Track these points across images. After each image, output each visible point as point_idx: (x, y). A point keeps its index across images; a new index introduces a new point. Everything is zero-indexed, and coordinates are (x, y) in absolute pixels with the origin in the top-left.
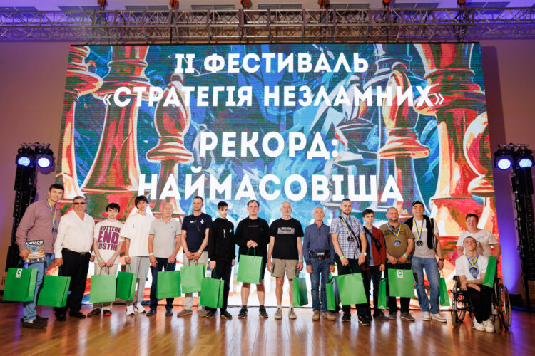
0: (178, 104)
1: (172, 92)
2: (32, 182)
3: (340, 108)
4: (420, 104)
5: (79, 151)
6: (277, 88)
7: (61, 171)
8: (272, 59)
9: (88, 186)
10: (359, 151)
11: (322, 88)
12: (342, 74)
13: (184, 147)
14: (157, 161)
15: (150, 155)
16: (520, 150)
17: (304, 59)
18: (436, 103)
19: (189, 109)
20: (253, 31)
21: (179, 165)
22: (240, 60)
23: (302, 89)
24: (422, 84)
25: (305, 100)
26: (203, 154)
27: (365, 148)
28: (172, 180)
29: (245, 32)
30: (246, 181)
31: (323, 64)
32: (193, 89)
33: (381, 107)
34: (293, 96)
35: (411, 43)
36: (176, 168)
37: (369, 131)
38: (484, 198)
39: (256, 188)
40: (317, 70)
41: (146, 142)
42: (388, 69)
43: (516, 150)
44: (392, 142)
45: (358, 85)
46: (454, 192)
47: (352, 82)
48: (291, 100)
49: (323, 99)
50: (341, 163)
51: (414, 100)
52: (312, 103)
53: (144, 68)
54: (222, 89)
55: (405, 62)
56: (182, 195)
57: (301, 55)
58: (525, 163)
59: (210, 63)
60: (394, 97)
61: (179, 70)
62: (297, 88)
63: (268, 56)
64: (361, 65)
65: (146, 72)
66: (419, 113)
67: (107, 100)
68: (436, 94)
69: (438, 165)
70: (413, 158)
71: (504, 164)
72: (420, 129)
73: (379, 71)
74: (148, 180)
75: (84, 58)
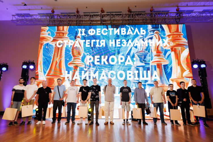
0: (79, 46)
1: (77, 42)
2: (27, 74)
3: (136, 47)
4: (165, 45)
5: (44, 63)
6: (114, 40)
7: (38, 70)
8: (112, 30)
9: (47, 75)
10: (143, 62)
11: (130, 40)
12: (137, 35)
13: (81, 61)
14: (72, 66)
15: (69, 64)
16: (201, 61)
17: (123, 30)
18: (170, 45)
19: (83, 48)
20: (105, 21)
21: (80, 68)
22: (101, 31)
23: (122, 41)
24: (165, 38)
25: (124, 44)
26: (88, 64)
27: (146, 61)
28: (77, 73)
29: (102, 21)
30: (103, 73)
31: (130, 32)
32: (84, 41)
33: (151, 47)
34: (119, 43)
35: (161, 24)
36: (78, 69)
37: (147, 55)
38: (189, 78)
39: (107, 76)
40: (128, 34)
41: (68, 59)
42: (153, 33)
43: (199, 61)
44: (155, 59)
45: (143, 39)
46: (178, 76)
47: (140, 38)
48: (119, 44)
49: (130, 44)
50: (137, 66)
51: (162, 44)
52: (127, 45)
53: (67, 34)
54: (94, 41)
55: (159, 31)
56: (81, 78)
57: (122, 29)
58: (203, 66)
59: (90, 32)
60: (155, 43)
61: (79, 35)
62: (121, 40)
63: (111, 29)
64: (143, 32)
65: (68, 35)
66: (164, 48)
67: (54, 45)
68: (170, 42)
69: (172, 67)
70: (163, 64)
71: (196, 66)
72: (165, 54)
73: (150, 34)
74: (69, 73)
75: (46, 31)
